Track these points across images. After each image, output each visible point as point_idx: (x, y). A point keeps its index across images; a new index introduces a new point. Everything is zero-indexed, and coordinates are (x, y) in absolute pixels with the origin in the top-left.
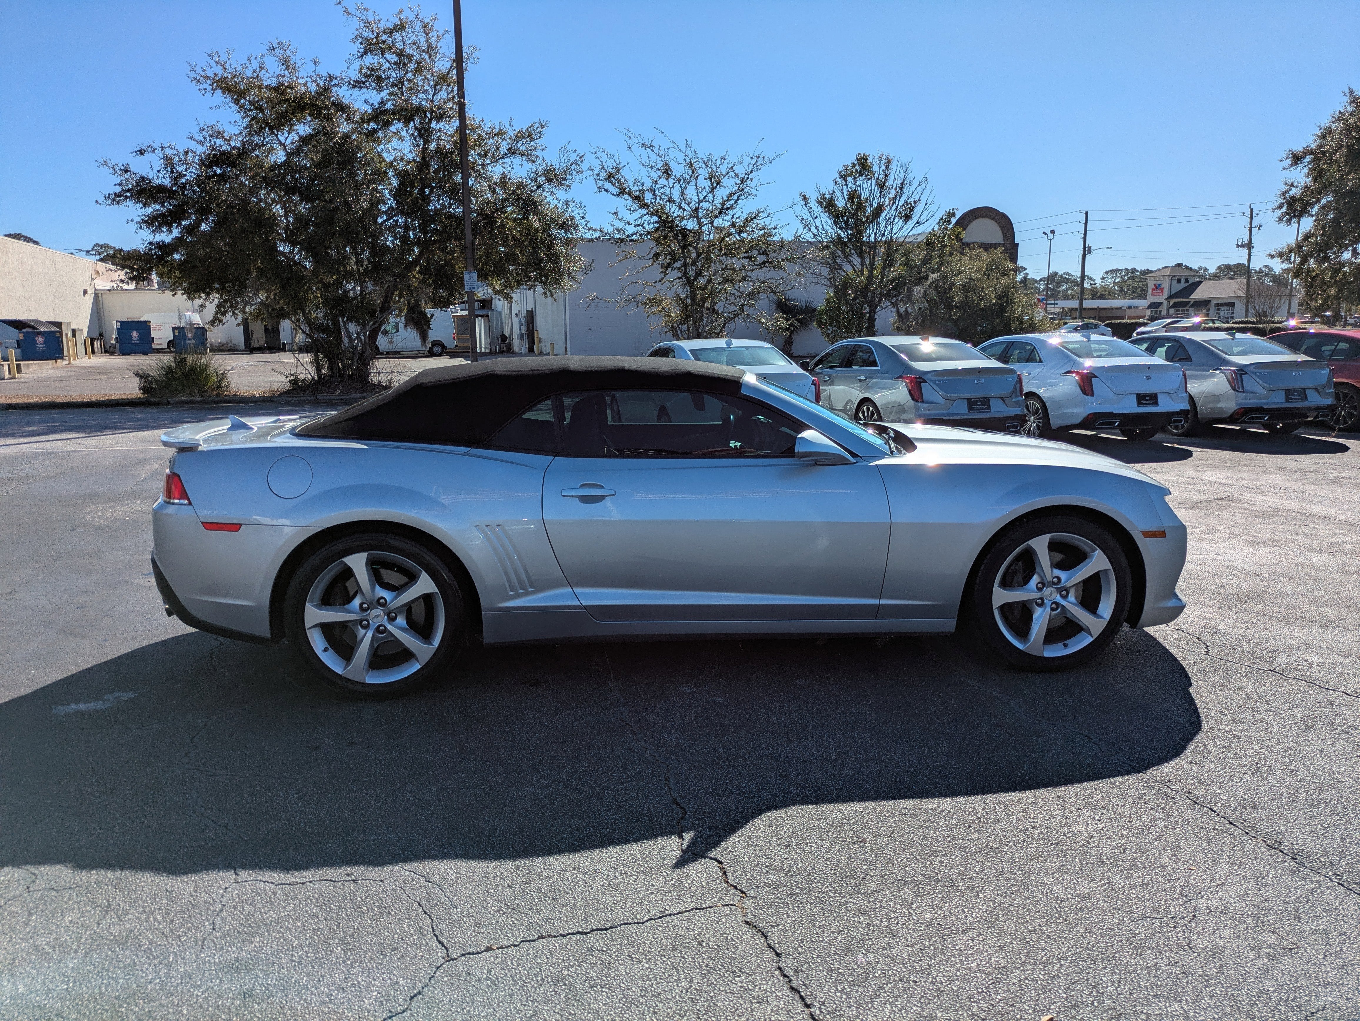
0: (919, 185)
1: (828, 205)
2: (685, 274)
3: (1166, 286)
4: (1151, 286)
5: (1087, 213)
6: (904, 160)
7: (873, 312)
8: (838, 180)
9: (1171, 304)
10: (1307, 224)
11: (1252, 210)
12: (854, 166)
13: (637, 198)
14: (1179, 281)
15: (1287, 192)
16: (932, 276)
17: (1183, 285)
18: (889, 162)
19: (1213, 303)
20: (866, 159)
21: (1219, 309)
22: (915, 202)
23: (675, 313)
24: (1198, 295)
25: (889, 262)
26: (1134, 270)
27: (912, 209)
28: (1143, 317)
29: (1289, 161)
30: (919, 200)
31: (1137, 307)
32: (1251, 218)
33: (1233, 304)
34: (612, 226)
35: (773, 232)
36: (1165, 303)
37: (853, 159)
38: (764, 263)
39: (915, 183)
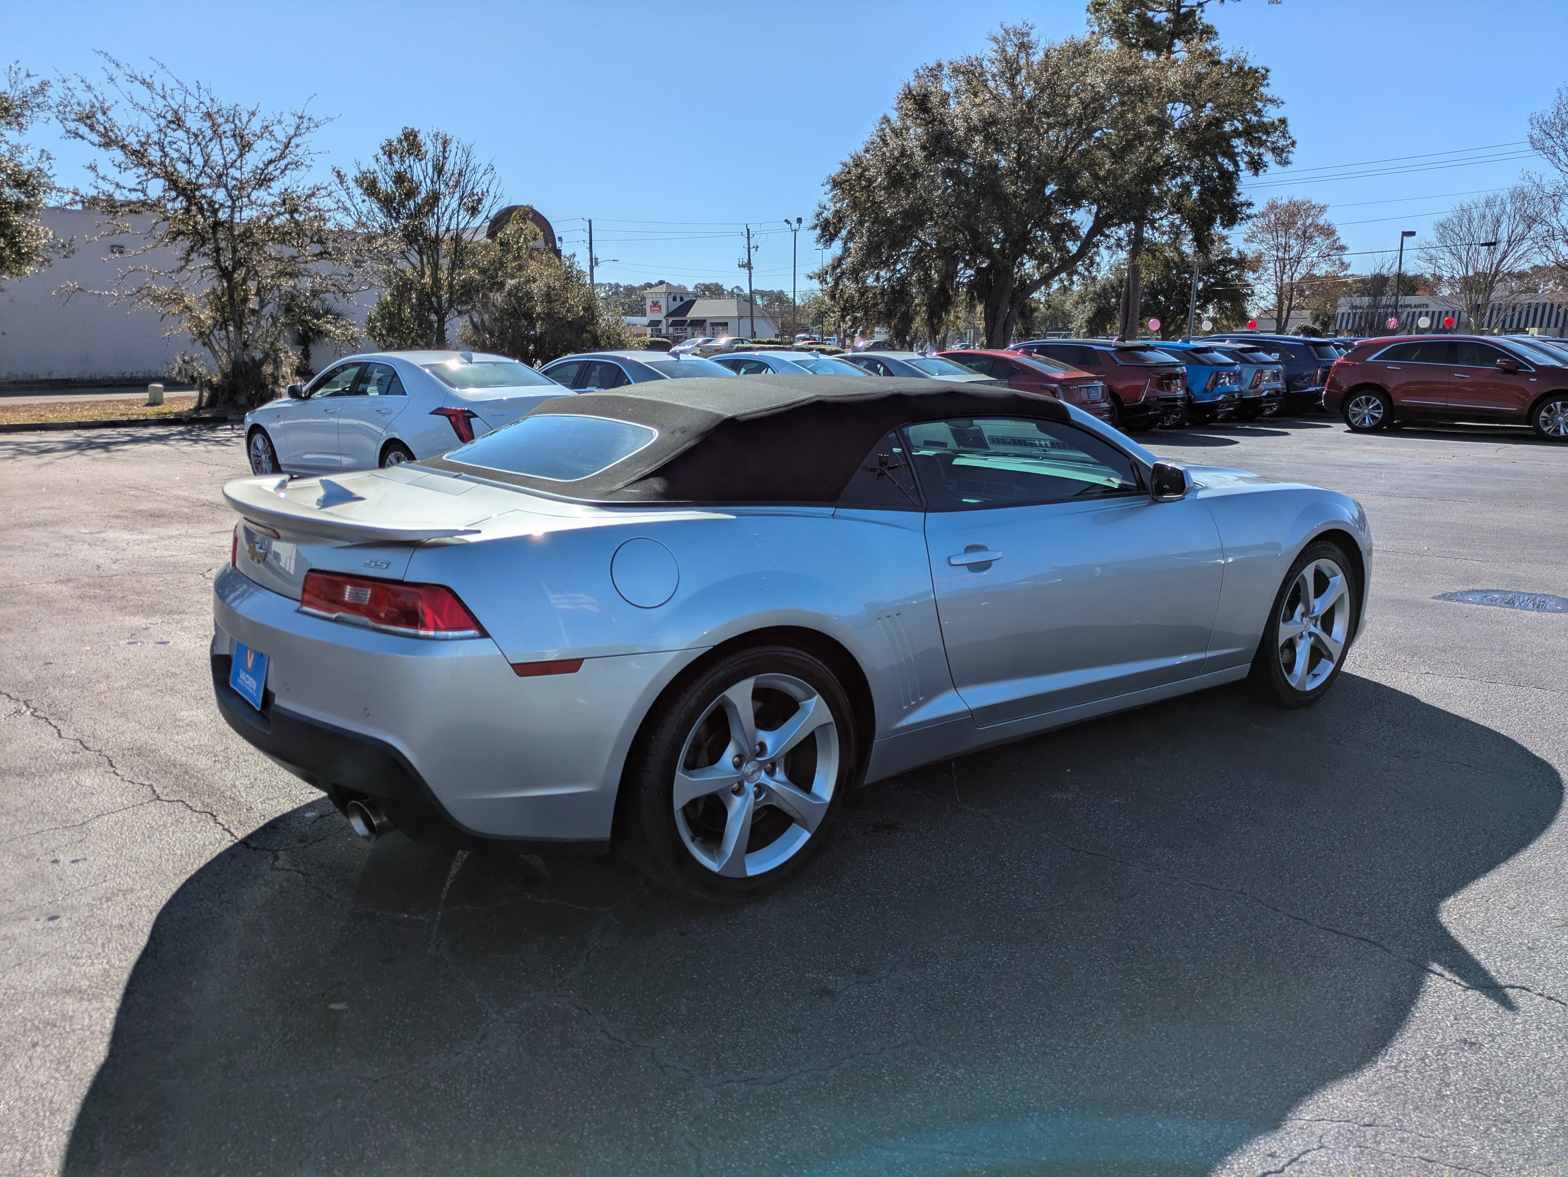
0: (485, 174)
1: (370, 187)
2: (218, 261)
3: (663, 303)
4: (649, 303)
5: (590, 221)
6: (466, 142)
7: (441, 321)
8: (380, 156)
9: (670, 322)
10: (837, 247)
11: (748, 230)
12: (400, 141)
13: (135, 152)
14: (675, 299)
15: (821, 214)
16: (509, 281)
17: (678, 303)
18: (445, 143)
19: (708, 322)
20: (416, 136)
21: (713, 329)
22: (483, 194)
23: (206, 315)
24: (694, 313)
25: (457, 264)
26: (617, 286)
27: (480, 201)
28: (646, 335)
29: (829, 187)
30: (488, 192)
31: (635, 325)
32: (749, 238)
33: (726, 324)
34: (96, 188)
35: (327, 215)
36: (664, 321)
37: (400, 134)
38: (321, 254)
39: (481, 171)
